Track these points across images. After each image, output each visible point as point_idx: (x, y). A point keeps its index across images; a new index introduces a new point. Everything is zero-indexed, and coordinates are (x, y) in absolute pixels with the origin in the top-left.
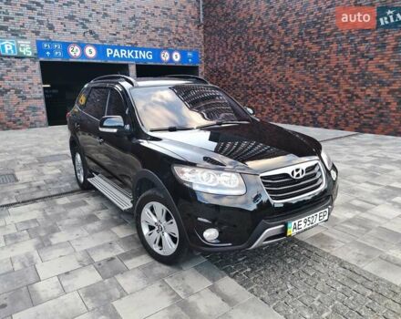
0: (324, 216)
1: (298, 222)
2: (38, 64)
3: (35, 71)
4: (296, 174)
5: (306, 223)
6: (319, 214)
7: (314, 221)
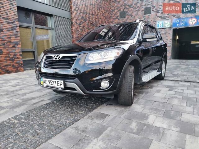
0: (60, 84)
1: (46, 80)
2: (172, 30)
3: (170, 34)
4: (55, 57)
5: (49, 82)
6: (58, 82)
7: (54, 84)
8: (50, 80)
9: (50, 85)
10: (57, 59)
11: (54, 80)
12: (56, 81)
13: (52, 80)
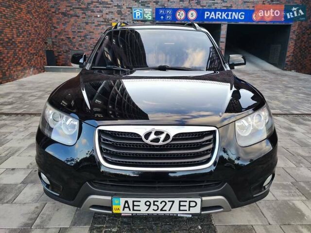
0: (190, 207)
1: (133, 202)
5: (149, 206)
6: (180, 202)
7: (167, 208)
8: (152, 200)
9: (151, 211)
10: (161, 143)
11: (166, 200)
12: (173, 202)
13: (160, 200)
